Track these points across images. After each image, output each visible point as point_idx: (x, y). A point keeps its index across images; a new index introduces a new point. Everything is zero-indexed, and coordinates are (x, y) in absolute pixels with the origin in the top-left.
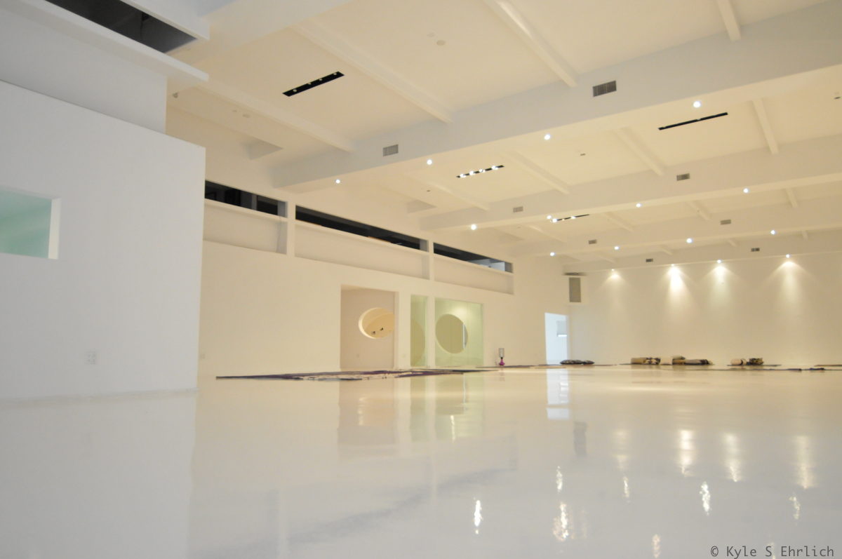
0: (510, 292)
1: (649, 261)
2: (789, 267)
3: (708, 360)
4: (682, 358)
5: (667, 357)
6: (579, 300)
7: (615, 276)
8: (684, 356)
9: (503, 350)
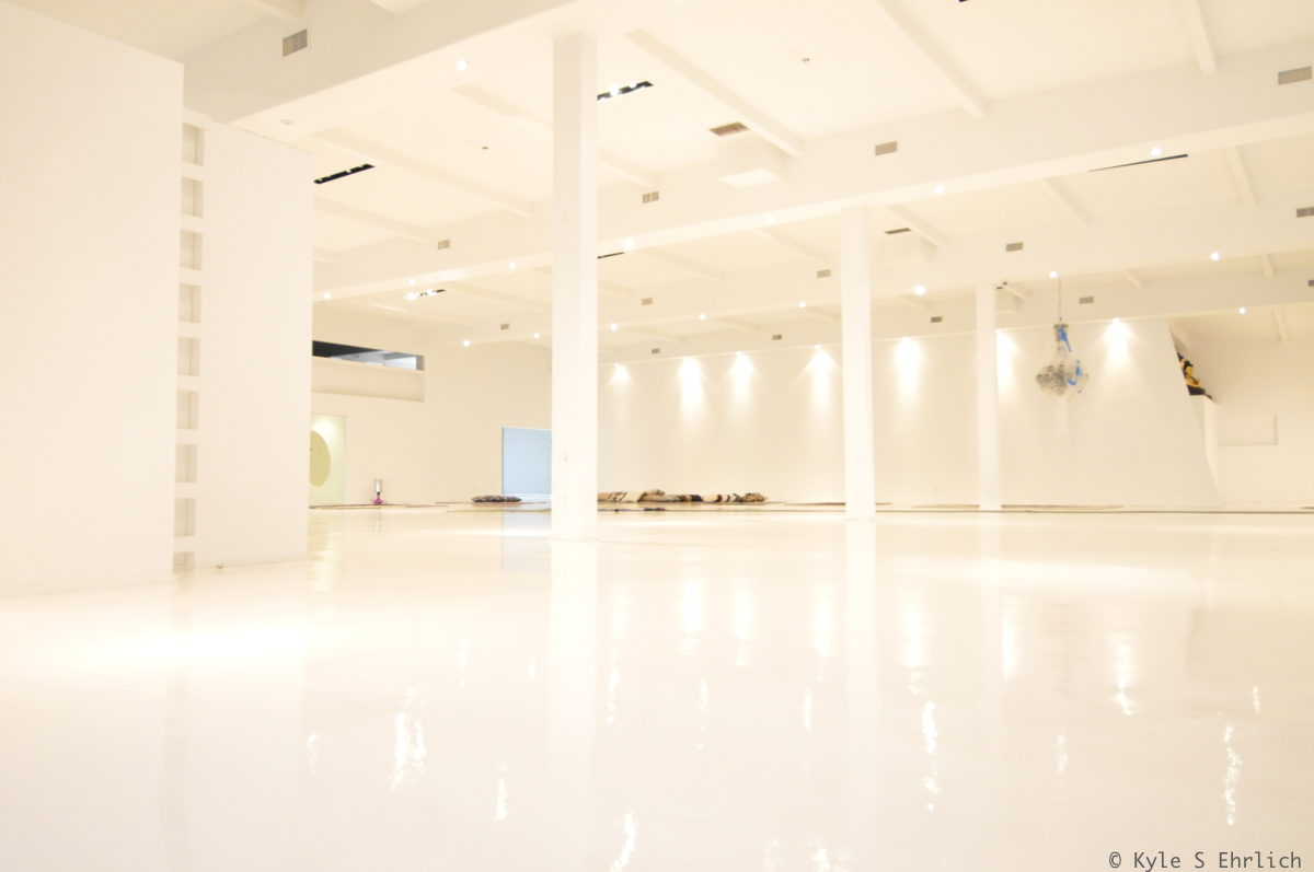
0: (420, 400)
1: (655, 351)
2: (822, 361)
3: (701, 494)
4: (658, 493)
7: (621, 374)
8: (661, 489)
9: (381, 482)
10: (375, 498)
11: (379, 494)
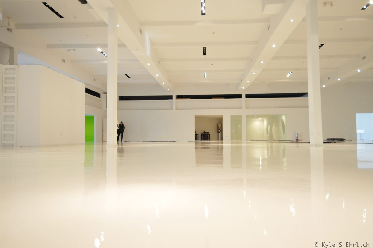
9: (298, 134)
10: (296, 138)
11: (297, 137)
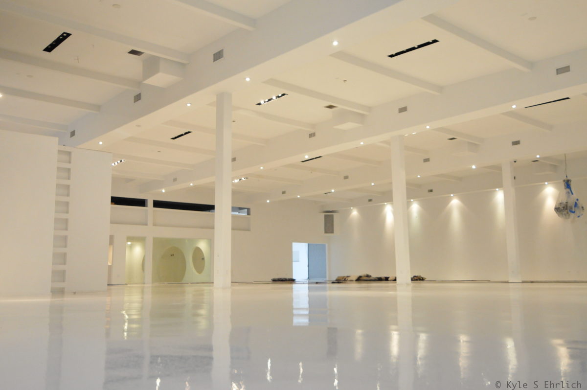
0: (249, 230)
1: (370, 200)
2: (455, 203)
3: (389, 276)
5: (355, 276)
6: (332, 232)
7: (355, 213)
